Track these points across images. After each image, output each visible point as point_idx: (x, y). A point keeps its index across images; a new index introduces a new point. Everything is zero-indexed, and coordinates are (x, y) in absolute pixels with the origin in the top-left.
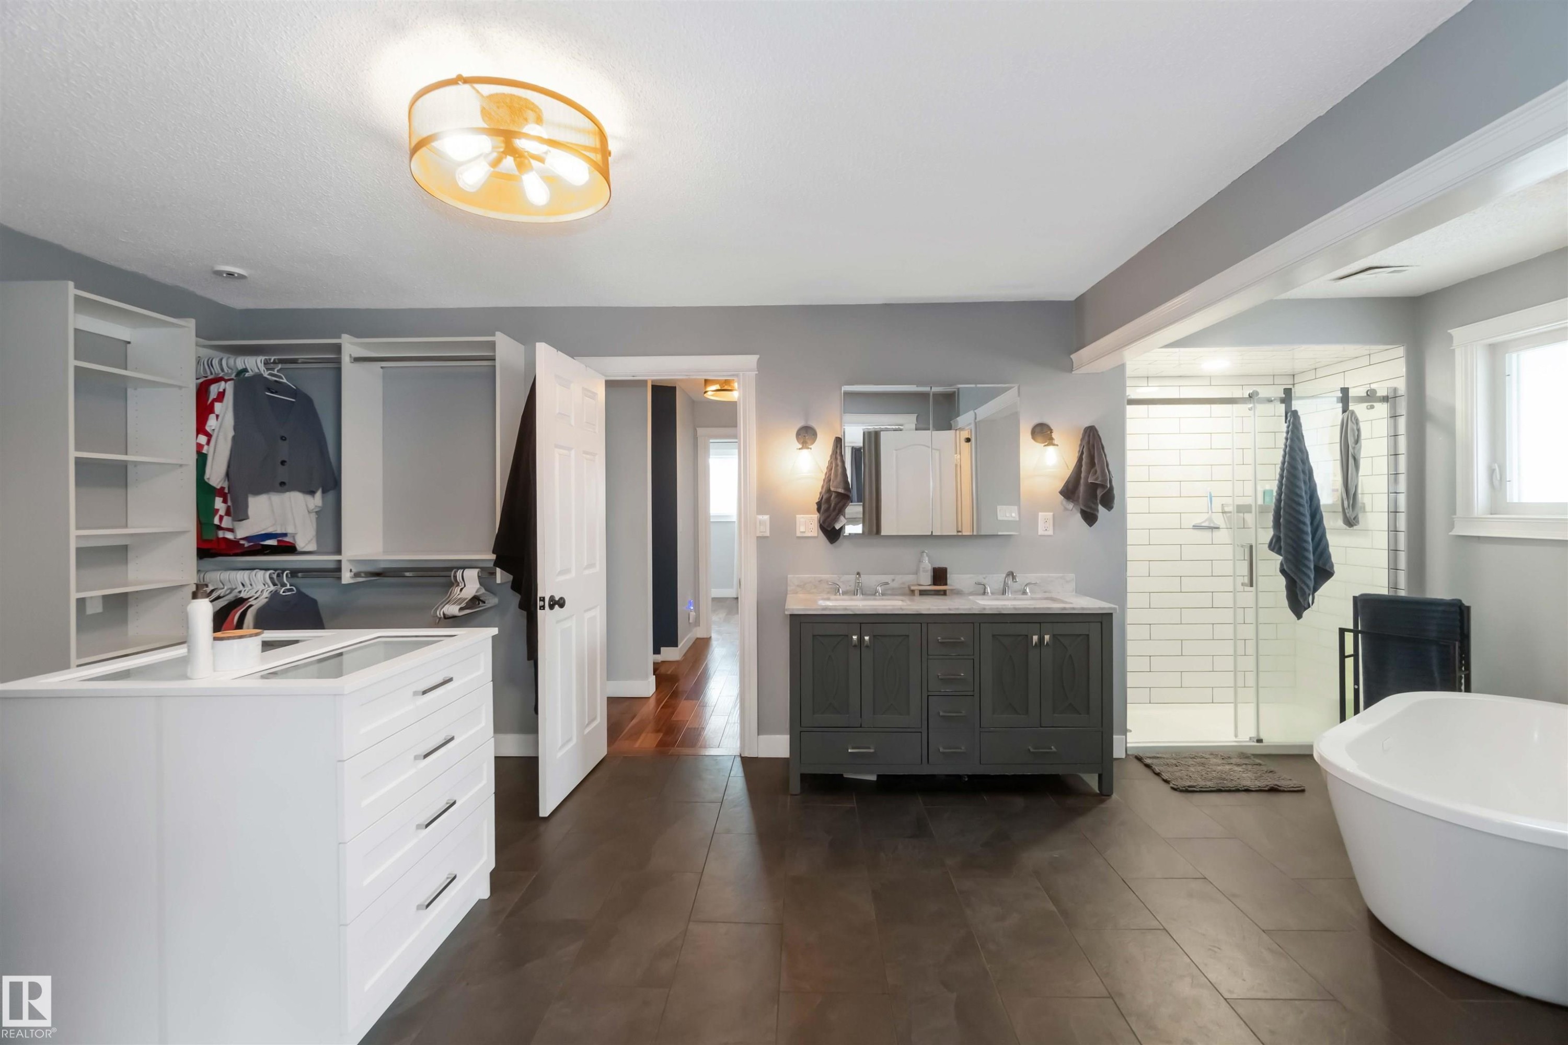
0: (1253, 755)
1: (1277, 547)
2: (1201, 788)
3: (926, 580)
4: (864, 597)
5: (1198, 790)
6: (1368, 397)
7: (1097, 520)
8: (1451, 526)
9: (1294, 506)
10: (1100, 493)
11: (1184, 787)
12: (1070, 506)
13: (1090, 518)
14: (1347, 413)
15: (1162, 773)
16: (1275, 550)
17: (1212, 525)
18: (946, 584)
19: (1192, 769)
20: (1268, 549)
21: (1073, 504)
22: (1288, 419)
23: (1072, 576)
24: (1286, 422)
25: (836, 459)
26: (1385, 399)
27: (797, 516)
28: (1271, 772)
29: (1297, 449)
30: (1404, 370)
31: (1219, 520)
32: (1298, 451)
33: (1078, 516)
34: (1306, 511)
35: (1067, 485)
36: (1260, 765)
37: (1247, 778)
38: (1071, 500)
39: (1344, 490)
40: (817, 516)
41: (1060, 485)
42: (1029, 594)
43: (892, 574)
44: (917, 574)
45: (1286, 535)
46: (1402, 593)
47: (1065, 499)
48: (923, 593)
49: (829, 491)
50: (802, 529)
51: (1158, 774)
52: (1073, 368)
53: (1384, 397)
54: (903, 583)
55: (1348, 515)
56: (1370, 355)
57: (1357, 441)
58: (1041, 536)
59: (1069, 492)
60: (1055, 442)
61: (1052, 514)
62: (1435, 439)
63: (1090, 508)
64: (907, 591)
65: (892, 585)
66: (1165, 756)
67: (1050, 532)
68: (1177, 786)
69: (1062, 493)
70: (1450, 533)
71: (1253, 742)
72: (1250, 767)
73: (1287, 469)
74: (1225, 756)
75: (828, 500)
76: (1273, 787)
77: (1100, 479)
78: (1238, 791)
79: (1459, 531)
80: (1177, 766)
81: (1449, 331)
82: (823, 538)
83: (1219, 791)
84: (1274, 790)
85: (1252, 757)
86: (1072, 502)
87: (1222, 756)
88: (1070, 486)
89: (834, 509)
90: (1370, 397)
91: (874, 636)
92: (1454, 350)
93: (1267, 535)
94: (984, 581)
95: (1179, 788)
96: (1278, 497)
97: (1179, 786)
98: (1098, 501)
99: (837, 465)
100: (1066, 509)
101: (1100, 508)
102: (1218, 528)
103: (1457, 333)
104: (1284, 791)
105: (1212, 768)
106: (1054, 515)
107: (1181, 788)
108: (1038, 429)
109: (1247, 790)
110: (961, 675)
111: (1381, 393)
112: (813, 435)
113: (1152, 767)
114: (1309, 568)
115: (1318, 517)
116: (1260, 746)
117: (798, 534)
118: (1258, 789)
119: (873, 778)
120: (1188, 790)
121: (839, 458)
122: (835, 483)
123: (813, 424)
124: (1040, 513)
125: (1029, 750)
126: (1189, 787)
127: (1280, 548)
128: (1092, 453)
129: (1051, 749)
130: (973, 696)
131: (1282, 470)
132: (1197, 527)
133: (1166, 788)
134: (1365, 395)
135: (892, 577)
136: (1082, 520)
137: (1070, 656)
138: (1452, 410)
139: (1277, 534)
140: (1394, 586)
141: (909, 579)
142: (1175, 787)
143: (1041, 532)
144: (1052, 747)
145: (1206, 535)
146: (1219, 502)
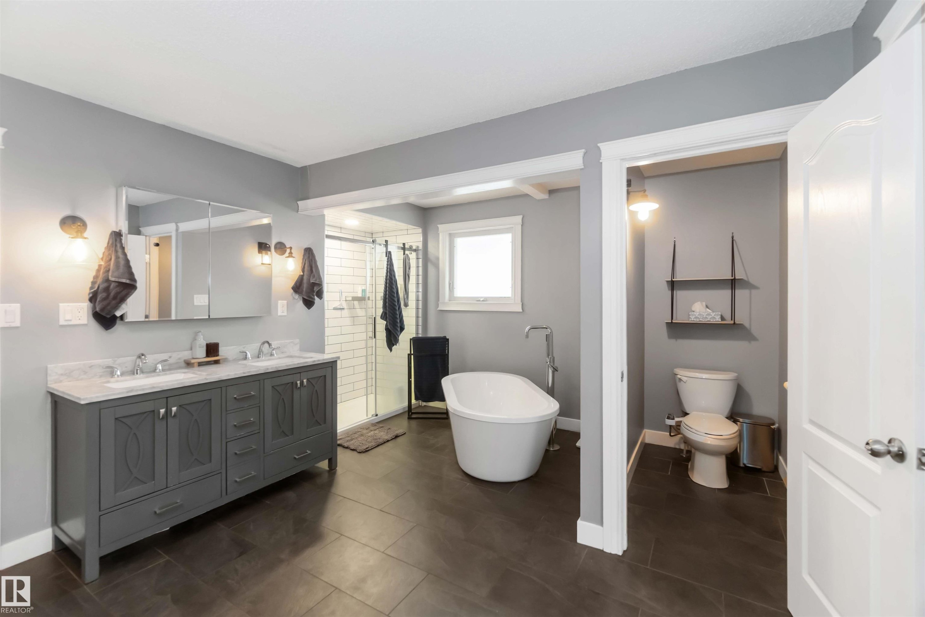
0: (376, 423)
1: (385, 317)
2: (371, 447)
3: (201, 353)
4: (145, 375)
5: (370, 449)
6: (410, 249)
7: (313, 305)
8: (437, 306)
9: (392, 297)
10: (316, 289)
11: (365, 450)
13: (309, 303)
14: (405, 255)
15: (349, 446)
16: (384, 319)
17: (341, 307)
18: (218, 355)
19: (359, 439)
20: (380, 319)
21: (298, 295)
22: (387, 255)
23: (297, 341)
24: (386, 257)
25: (116, 251)
26: (415, 250)
27: (61, 304)
28: (389, 429)
29: (392, 270)
30: (422, 239)
31: (345, 305)
32: (392, 271)
33: (301, 304)
34: (396, 300)
35: (296, 283)
36: (383, 427)
37: (383, 435)
38: (297, 293)
39: (404, 290)
40: (87, 304)
41: (292, 284)
42: (275, 355)
43: (169, 352)
44: (191, 349)
45: (389, 311)
46: (420, 336)
47: (294, 292)
48: (200, 364)
49: (107, 280)
50: (68, 317)
51: (347, 448)
52: (298, 210)
53: (414, 249)
54: (179, 359)
55: (406, 302)
56: (407, 230)
57: (409, 268)
58: (279, 316)
59: (297, 288)
60: (293, 255)
61: (286, 301)
62: (431, 270)
63: (309, 297)
64: (183, 364)
65: (171, 361)
66: (343, 437)
67: (285, 314)
68: (361, 450)
69: (293, 288)
70: (438, 309)
71: (374, 416)
72: (380, 429)
73: (389, 280)
74: (367, 427)
75: (107, 289)
76: (396, 436)
77: (318, 281)
78: (385, 443)
79: (441, 308)
80: (352, 440)
81: (438, 225)
82: (94, 326)
83: (378, 446)
84: (397, 437)
85: (377, 424)
86: (298, 294)
87: (366, 428)
88: (298, 284)
89: (115, 298)
91: (180, 406)
92: (439, 233)
93: (380, 311)
94: (244, 350)
95: (362, 451)
96: (385, 293)
97: (362, 450)
98: (315, 294)
99: (117, 258)
100: (294, 298)
101: (316, 297)
102: (344, 309)
103: (441, 227)
104: (400, 436)
105: (367, 436)
106: (287, 302)
107: (364, 451)
108: (278, 246)
109: (388, 441)
110: (251, 420)
112: (83, 225)
113: (342, 445)
114: (398, 326)
115: (399, 303)
116: (377, 418)
117: (62, 322)
118: (391, 439)
119: (168, 529)
120: (366, 451)
121: (120, 251)
122: (116, 274)
123: (79, 214)
124: (279, 302)
125: (295, 458)
126: (367, 448)
127: (387, 318)
128: (311, 264)
129: (307, 452)
130: (259, 432)
131: (386, 280)
132: (335, 309)
133: (355, 453)
134: (409, 247)
135: (169, 354)
136: (303, 305)
137: (316, 390)
138: (438, 259)
139: (385, 311)
140: (417, 333)
141: (186, 355)
142: (361, 451)
143: (280, 313)
144: (307, 451)
145: (339, 312)
146: (344, 295)
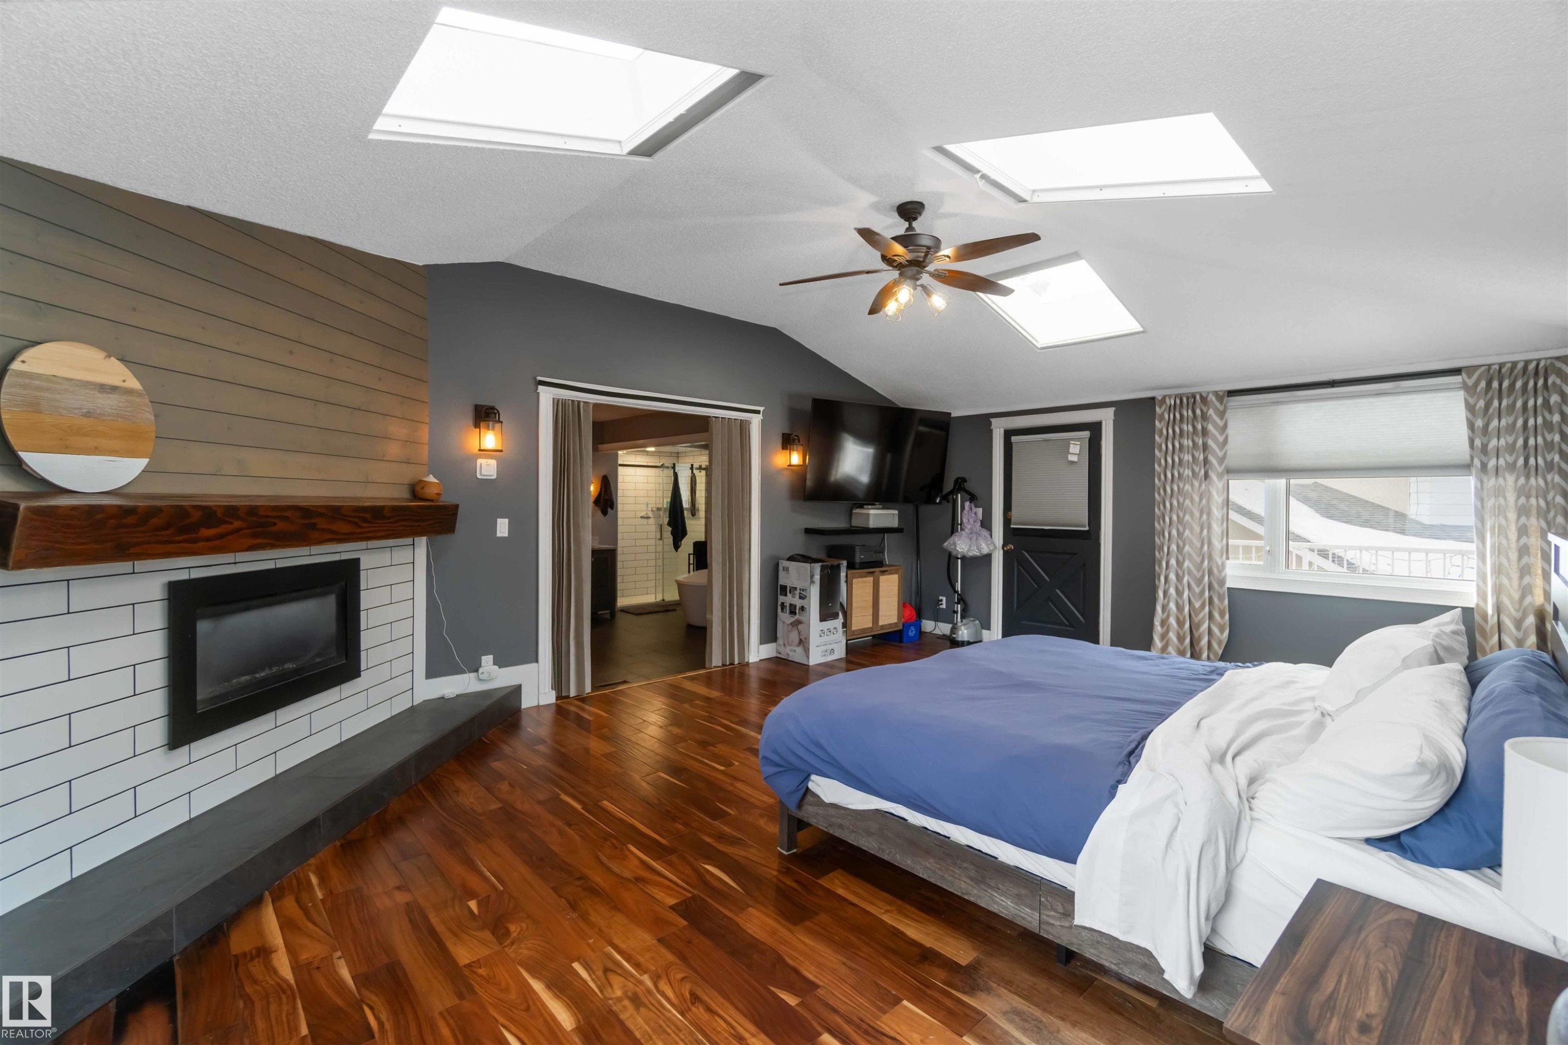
5: (643, 613)
7: (607, 514)
9: (675, 509)
10: (609, 503)
12: (597, 508)
13: (605, 513)
14: (693, 475)
16: (669, 526)
17: (647, 516)
20: (667, 525)
22: (674, 475)
24: (673, 477)
26: (704, 469)
29: (676, 487)
31: (650, 514)
33: (600, 512)
34: (679, 511)
38: (598, 506)
39: (691, 503)
41: (594, 499)
45: (673, 521)
47: (595, 505)
51: (629, 612)
57: (696, 484)
59: (597, 502)
63: (605, 509)
66: (631, 608)
69: (594, 502)
73: (674, 495)
77: (608, 497)
78: (656, 612)
83: (650, 613)
84: (667, 611)
88: (597, 500)
90: (700, 468)
93: (666, 520)
98: (608, 506)
100: (595, 509)
101: (608, 509)
102: (649, 518)
106: (591, 512)
109: (659, 612)
111: (703, 467)
114: (680, 533)
115: (683, 514)
118: (662, 611)
120: (640, 614)
127: (671, 525)
128: (606, 486)
132: (642, 517)
133: (631, 615)
134: (698, 468)
136: (601, 514)
139: (669, 520)
140: (703, 537)
145: (645, 521)
146: (650, 506)
